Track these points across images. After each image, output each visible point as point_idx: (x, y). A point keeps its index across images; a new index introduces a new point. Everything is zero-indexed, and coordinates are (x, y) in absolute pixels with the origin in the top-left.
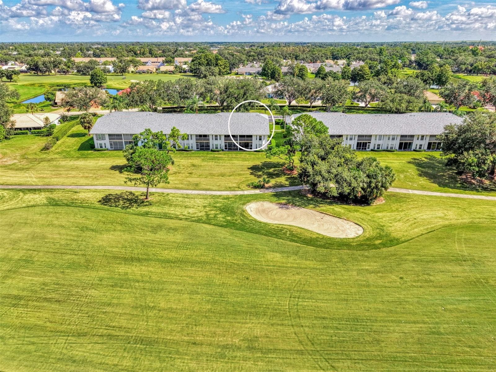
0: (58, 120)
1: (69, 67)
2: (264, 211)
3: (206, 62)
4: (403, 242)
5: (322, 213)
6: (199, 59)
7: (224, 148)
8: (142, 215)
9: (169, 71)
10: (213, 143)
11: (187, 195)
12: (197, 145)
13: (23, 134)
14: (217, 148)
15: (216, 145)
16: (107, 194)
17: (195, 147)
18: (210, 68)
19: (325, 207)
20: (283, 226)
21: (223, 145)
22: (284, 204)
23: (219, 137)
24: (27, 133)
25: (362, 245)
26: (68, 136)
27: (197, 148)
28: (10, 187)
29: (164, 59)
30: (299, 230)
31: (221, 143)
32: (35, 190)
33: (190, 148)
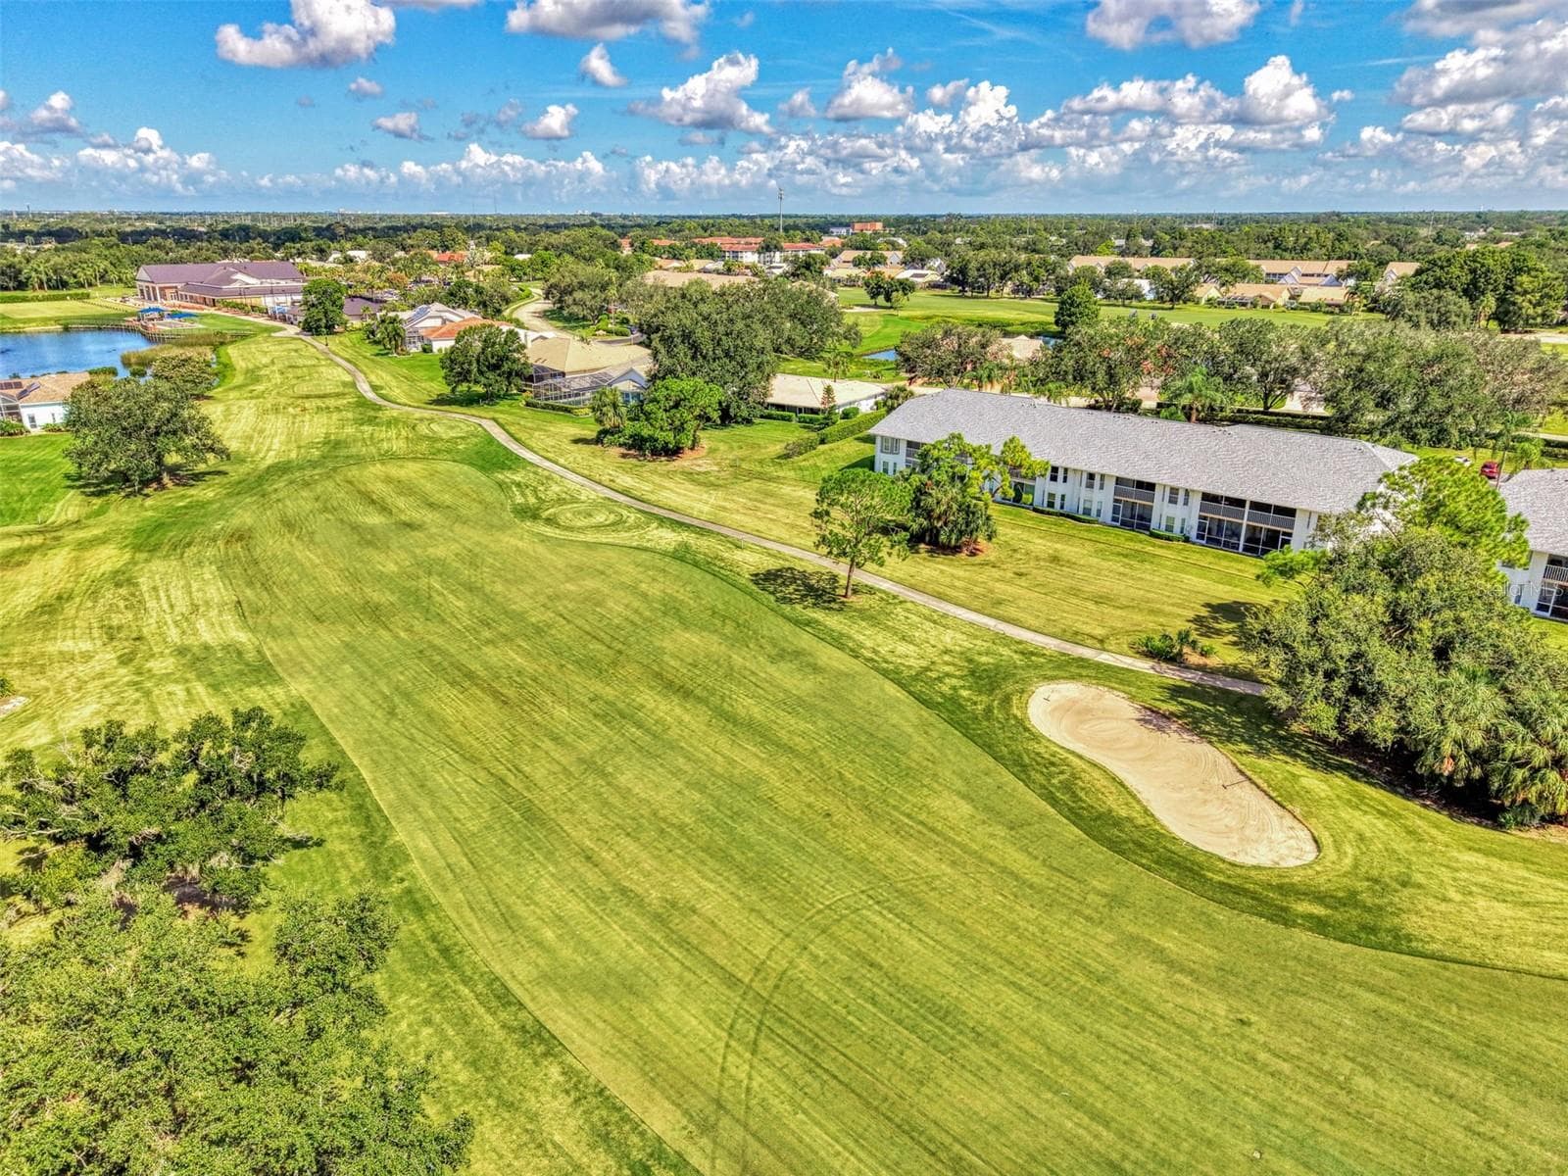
0: (873, 401)
1: (1036, 279)
2: (1081, 713)
3: (1466, 278)
4: (1413, 953)
5: (1242, 773)
6: (1442, 268)
7: (1193, 534)
8: (797, 623)
9: (1329, 305)
10: (1162, 511)
11: (945, 616)
12: (1116, 510)
13: (783, 418)
14: (1169, 528)
15: (1170, 519)
16: (787, 565)
17: (1107, 514)
18: (1439, 298)
19: (1279, 767)
20: (1071, 757)
21: (1194, 522)
22: (1164, 716)
23: (1181, 496)
24: (789, 420)
25: (1238, 891)
26: (858, 439)
27: (1115, 519)
28: (656, 510)
29: (1343, 264)
30: (1102, 782)
31: (1188, 516)
32: (681, 524)
33: (1094, 512)
